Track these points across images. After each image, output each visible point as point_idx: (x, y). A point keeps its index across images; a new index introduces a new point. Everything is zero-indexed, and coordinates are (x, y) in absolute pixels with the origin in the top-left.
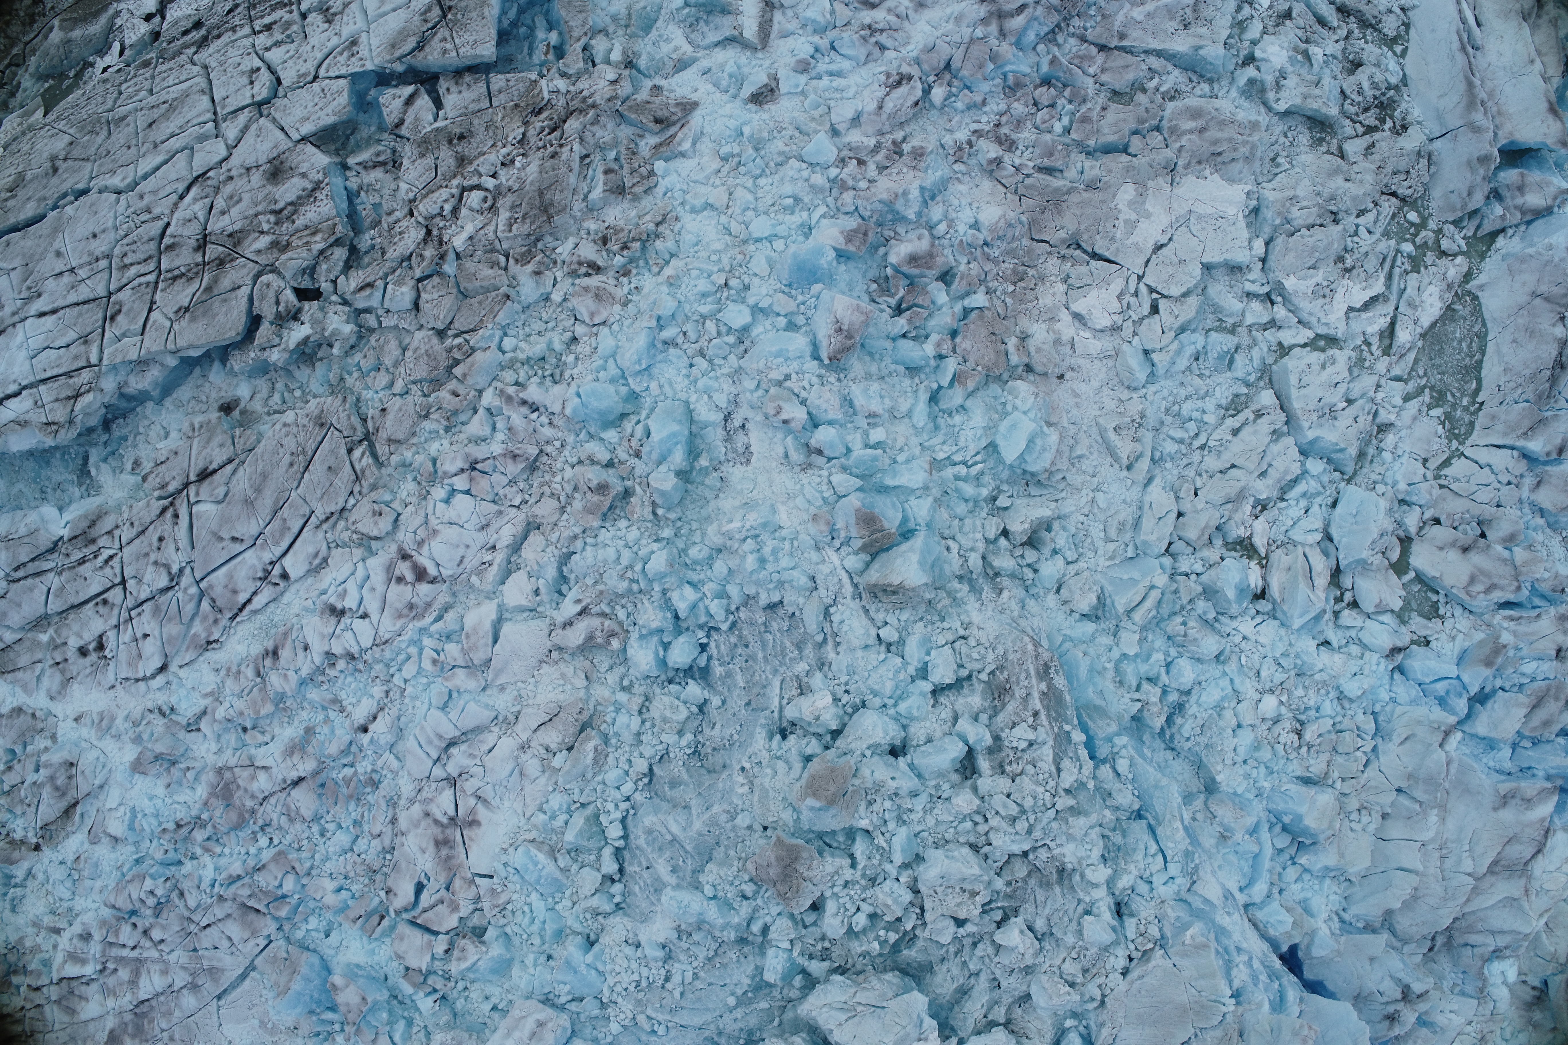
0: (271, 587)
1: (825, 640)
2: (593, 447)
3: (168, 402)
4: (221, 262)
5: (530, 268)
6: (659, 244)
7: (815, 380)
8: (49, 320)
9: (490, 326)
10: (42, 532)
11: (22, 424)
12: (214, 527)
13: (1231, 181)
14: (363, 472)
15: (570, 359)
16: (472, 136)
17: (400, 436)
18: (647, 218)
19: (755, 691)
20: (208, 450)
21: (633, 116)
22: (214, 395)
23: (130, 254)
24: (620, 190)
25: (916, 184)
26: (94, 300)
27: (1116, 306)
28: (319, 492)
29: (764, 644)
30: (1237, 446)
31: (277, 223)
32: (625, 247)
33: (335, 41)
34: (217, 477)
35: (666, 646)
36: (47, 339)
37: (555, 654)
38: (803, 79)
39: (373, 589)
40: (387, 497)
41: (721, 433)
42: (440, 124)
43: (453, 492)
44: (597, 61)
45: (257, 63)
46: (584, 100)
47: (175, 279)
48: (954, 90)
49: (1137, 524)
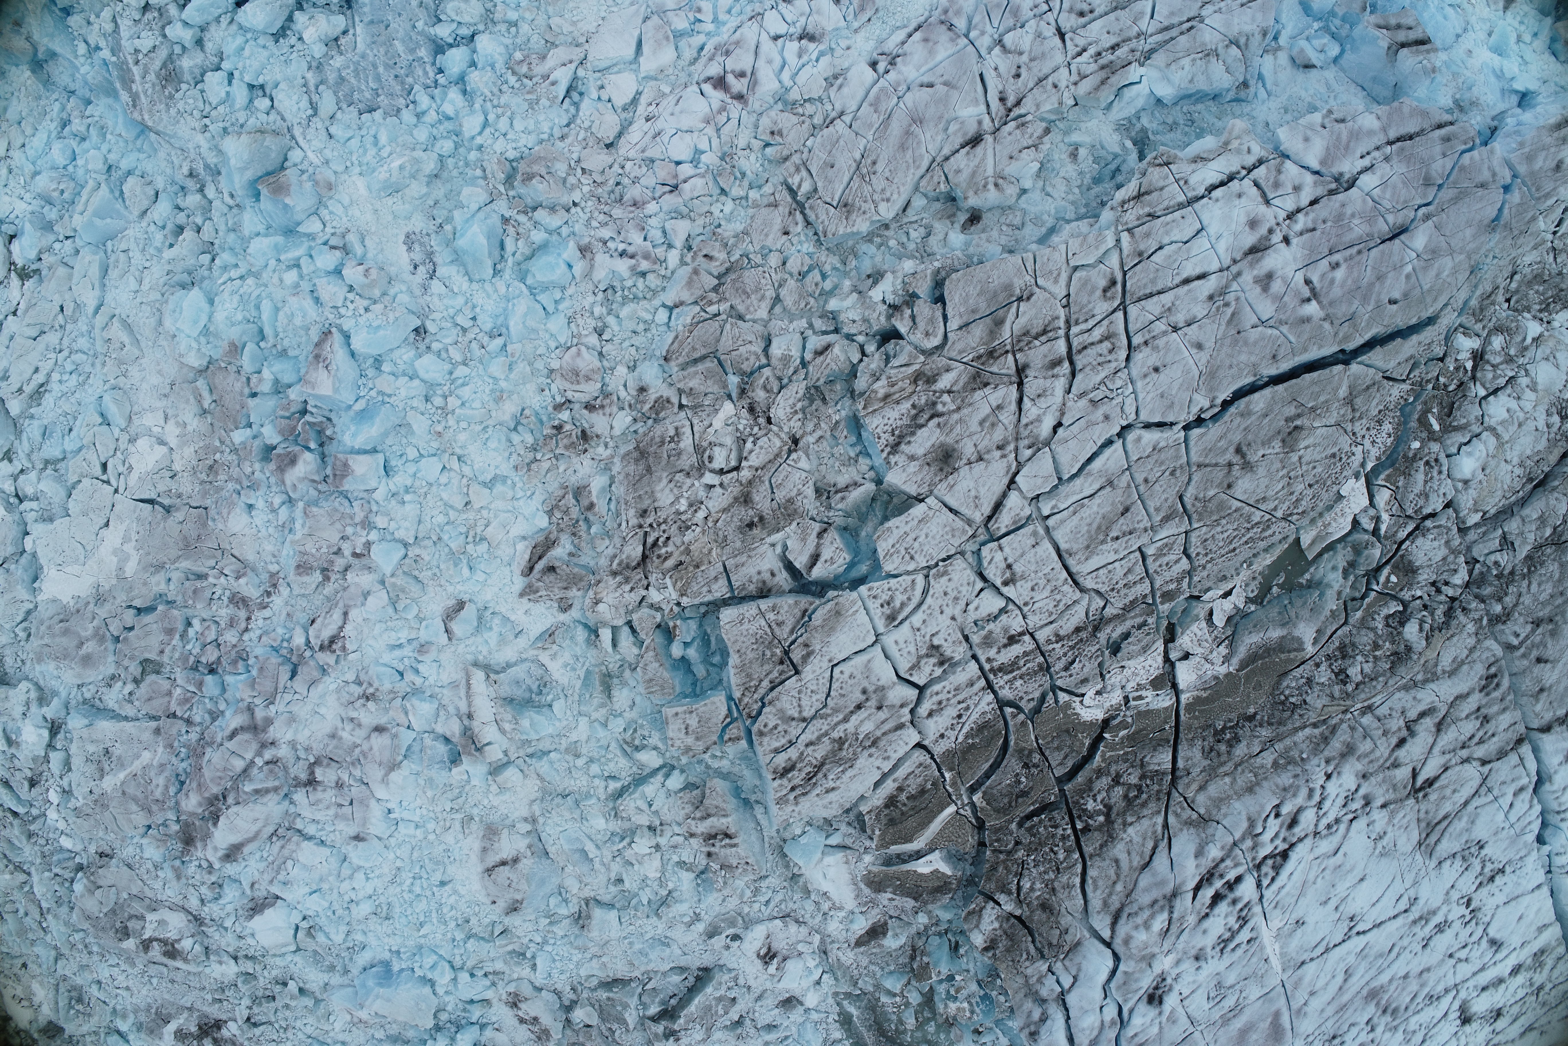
0: (886, 51)
1: (317, 88)
2: (554, 221)
3: (1050, 222)
4: (991, 355)
5: (652, 396)
6: (530, 440)
7: (343, 311)
8: (1189, 270)
9: (680, 328)
10: (1163, 65)
11: (1199, 159)
12: (955, 94)
13: (54, 601)
14: (798, 170)
15: (597, 310)
16: (740, 528)
17: (764, 211)
18: (546, 465)
19: (382, 38)
20: (972, 165)
21: (576, 570)
22: (995, 233)
23: (1105, 352)
24: (579, 492)
25: (298, 536)
26: (1140, 300)
27: (132, 460)
28: (842, 142)
29: (378, 78)
30: (34, 358)
31: (934, 404)
32: (559, 428)
33: (917, 620)
34: (959, 140)
35: (473, 64)
36: (1188, 251)
37: (582, 40)
38: (424, 635)
39: (770, 62)
40: (768, 150)
41: (438, 259)
42: (777, 537)
43: (695, 161)
44: (626, 629)
45: (1008, 591)
46: (627, 580)
47: (1045, 332)
48: (285, 644)
49: (105, 271)
